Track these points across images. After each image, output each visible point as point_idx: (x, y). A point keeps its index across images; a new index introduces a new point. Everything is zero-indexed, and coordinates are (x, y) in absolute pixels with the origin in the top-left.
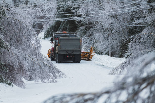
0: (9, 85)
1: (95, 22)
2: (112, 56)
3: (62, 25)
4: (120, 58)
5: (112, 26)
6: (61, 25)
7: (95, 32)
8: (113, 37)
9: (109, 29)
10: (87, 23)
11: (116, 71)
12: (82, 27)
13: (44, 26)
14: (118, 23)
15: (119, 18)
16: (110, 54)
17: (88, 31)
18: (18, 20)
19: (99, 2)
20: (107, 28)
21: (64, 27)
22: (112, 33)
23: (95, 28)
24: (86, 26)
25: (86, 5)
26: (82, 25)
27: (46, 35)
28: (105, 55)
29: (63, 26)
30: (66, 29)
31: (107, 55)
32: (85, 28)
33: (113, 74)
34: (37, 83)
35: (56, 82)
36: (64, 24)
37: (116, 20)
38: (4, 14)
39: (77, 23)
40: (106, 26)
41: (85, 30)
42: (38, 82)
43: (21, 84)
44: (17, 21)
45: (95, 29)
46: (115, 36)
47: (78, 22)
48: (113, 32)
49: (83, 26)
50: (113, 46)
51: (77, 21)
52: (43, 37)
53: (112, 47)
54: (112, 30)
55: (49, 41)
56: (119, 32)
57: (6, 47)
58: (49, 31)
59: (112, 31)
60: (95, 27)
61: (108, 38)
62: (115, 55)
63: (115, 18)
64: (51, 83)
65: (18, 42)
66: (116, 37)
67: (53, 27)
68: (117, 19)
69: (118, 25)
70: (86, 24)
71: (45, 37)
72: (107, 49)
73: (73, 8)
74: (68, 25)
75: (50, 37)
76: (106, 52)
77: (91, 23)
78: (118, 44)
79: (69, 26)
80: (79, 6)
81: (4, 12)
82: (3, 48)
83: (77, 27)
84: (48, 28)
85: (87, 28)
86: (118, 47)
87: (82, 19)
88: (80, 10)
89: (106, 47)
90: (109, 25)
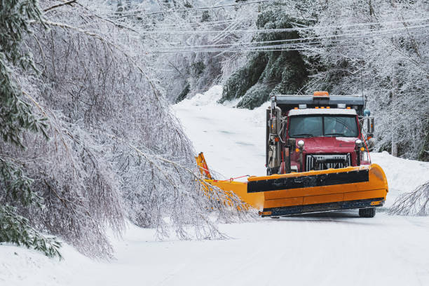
0: (47, 255)
1: (354, 60)
2: (398, 155)
3: (270, 67)
4: (422, 162)
5: (401, 73)
6: (267, 67)
7: (355, 89)
8: (405, 103)
9: (392, 80)
10: (335, 63)
11: (409, 204)
12: (320, 74)
13: (224, 69)
14: (418, 64)
15: (420, 51)
16: (394, 149)
17: (337, 84)
18: (101, 39)
19: (368, 5)
20: (388, 77)
21: (274, 71)
22: (402, 92)
23: (354, 75)
24: (331, 70)
25: (332, 14)
26: (322, 69)
27: (226, 93)
28: (380, 151)
29: (272, 69)
30: (281, 77)
31: (385, 153)
32: (328, 76)
33: (402, 213)
34: (161, 240)
35: (222, 237)
36: (275, 66)
37: (414, 56)
38: (34, 12)
39: (307, 62)
40: (386, 71)
41: (330, 81)
42: (165, 238)
43: (100, 248)
44: (98, 41)
45: (355, 81)
46: (408, 100)
47: (311, 60)
48: (403, 88)
49: (325, 70)
50: (402, 127)
51: (308, 56)
52: (220, 97)
53: (401, 132)
54: (401, 82)
55: (234, 107)
56: (420, 89)
57: (38, 126)
58: (234, 82)
59: (401, 85)
60: (355, 72)
61: (389, 103)
62: (407, 154)
63: (411, 50)
64: (207, 241)
65: (99, 109)
66: (413, 103)
67: (248, 72)
68: (415, 54)
69: (419, 71)
70: (333, 66)
71: (223, 98)
72: (386, 136)
73: (298, 22)
74: (286, 68)
75: (238, 97)
76: (382, 142)
77: (345, 64)
78: (418, 122)
79: (288, 69)
80: (316, 16)
81: (35, 6)
82: (27, 127)
83: (308, 73)
84: (233, 75)
85: (334, 77)
86: (415, 130)
87: (320, 53)
88: (317, 29)
89: (383, 128)
90: (394, 70)
